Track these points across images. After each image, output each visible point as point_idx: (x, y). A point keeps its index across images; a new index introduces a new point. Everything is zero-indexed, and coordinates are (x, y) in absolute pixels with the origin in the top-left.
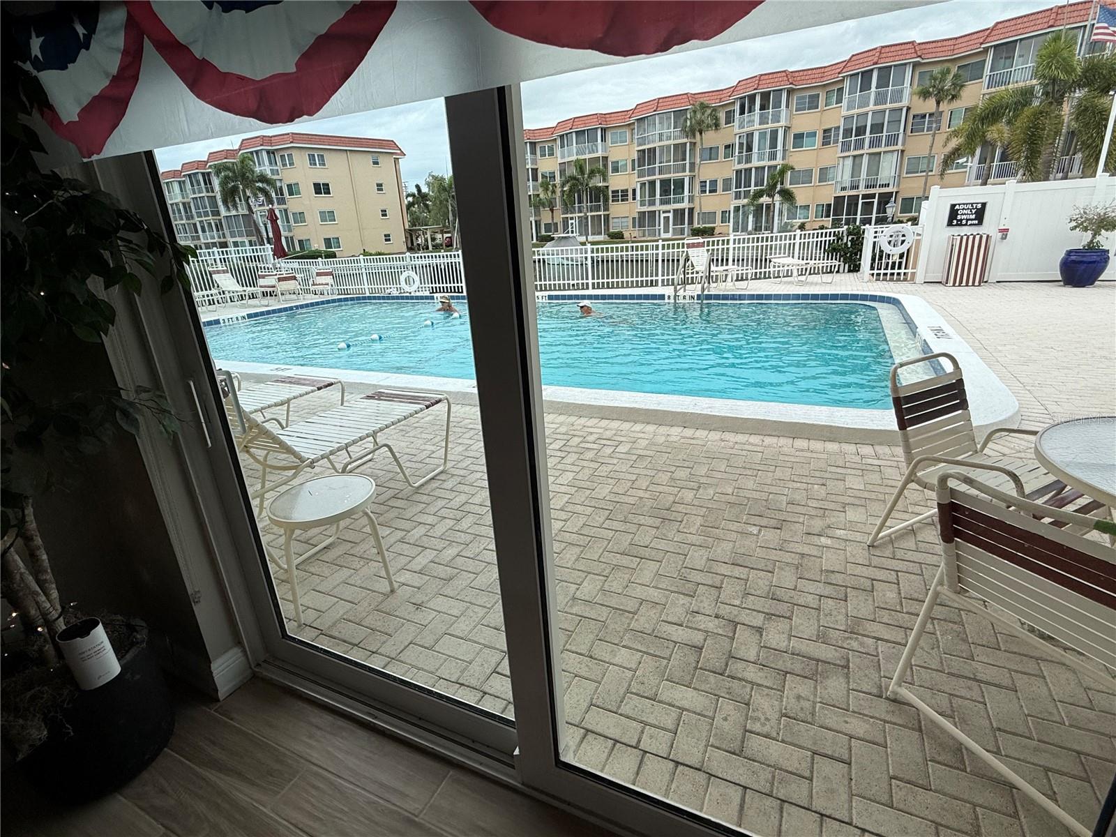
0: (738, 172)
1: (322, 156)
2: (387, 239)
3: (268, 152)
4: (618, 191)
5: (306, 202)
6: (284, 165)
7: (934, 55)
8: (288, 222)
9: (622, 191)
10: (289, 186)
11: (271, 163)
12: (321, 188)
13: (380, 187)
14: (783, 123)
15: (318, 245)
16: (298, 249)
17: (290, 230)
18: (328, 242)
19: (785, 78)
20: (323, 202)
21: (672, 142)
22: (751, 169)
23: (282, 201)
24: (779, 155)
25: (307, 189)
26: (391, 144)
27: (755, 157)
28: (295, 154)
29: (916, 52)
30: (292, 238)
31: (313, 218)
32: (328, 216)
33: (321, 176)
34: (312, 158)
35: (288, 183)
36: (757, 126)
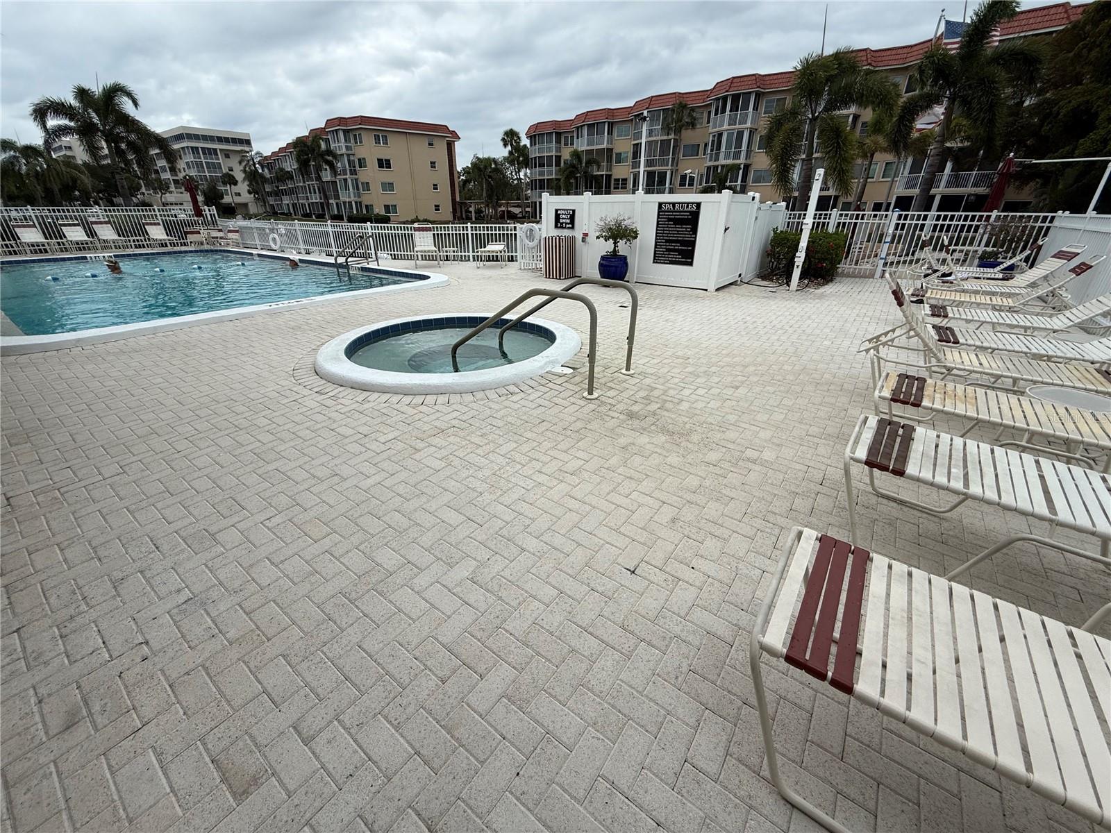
0: (709, 168)
1: (386, 136)
2: (437, 207)
3: (344, 131)
4: (618, 180)
5: (371, 173)
6: (356, 143)
7: (886, 63)
8: (358, 189)
9: (623, 180)
10: (359, 160)
11: (346, 141)
12: (384, 163)
13: (433, 164)
14: (749, 125)
15: (379, 210)
16: (365, 212)
17: (359, 197)
18: (387, 208)
19: (754, 82)
20: (384, 175)
21: (659, 138)
22: (717, 167)
23: (353, 172)
24: (743, 155)
25: (372, 164)
26: (444, 128)
27: (722, 156)
28: (364, 134)
29: (867, 60)
30: (360, 203)
31: (376, 188)
32: (388, 186)
33: (384, 153)
34: (377, 138)
35: (359, 157)
36: (726, 127)
